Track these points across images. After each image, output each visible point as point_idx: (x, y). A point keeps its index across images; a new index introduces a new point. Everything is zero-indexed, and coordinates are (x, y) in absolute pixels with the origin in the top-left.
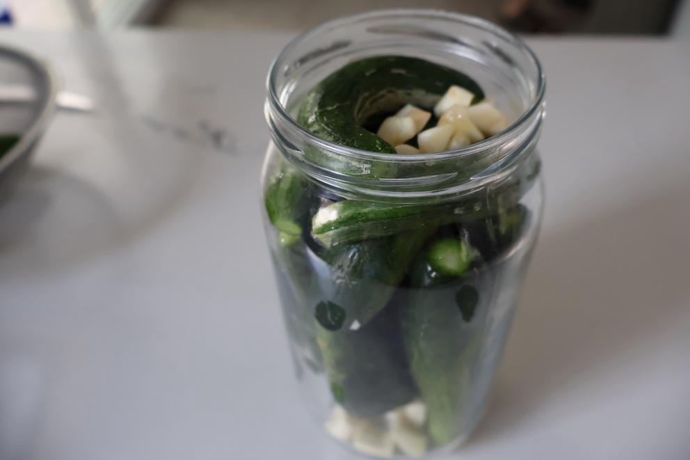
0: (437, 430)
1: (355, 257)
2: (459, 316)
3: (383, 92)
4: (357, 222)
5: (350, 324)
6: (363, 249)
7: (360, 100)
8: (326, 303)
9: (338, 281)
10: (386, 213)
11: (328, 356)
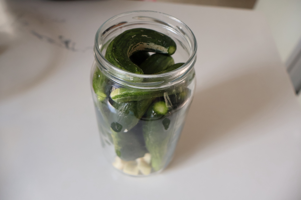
0: (154, 165)
1: (127, 108)
2: (164, 128)
3: (139, 44)
4: (128, 96)
5: (124, 130)
6: (130, 104)
7: (130, 47)
8: (115, 123)
9: (120, 115)
10: (138, 93)
11: (115, 140)
